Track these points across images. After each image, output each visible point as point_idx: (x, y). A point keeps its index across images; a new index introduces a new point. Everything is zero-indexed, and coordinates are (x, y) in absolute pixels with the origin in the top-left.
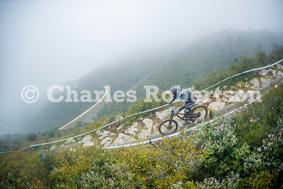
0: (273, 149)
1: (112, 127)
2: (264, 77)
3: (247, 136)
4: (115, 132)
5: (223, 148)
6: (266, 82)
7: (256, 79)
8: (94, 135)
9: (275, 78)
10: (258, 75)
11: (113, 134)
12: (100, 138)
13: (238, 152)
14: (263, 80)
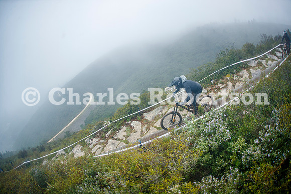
0: (271, 140)
1: (100, 134)
2: (253, 68)
3: (241, 129)
4: (104, 138)
5: (216, 144)
6: (256, 73)
7: (245, 70)
8: (84, 144)
9: (265, 68)
10: (246, 67)
11: (102, 141)
12: (90, 147)
13: (234, 147)
14: (252, 70)
